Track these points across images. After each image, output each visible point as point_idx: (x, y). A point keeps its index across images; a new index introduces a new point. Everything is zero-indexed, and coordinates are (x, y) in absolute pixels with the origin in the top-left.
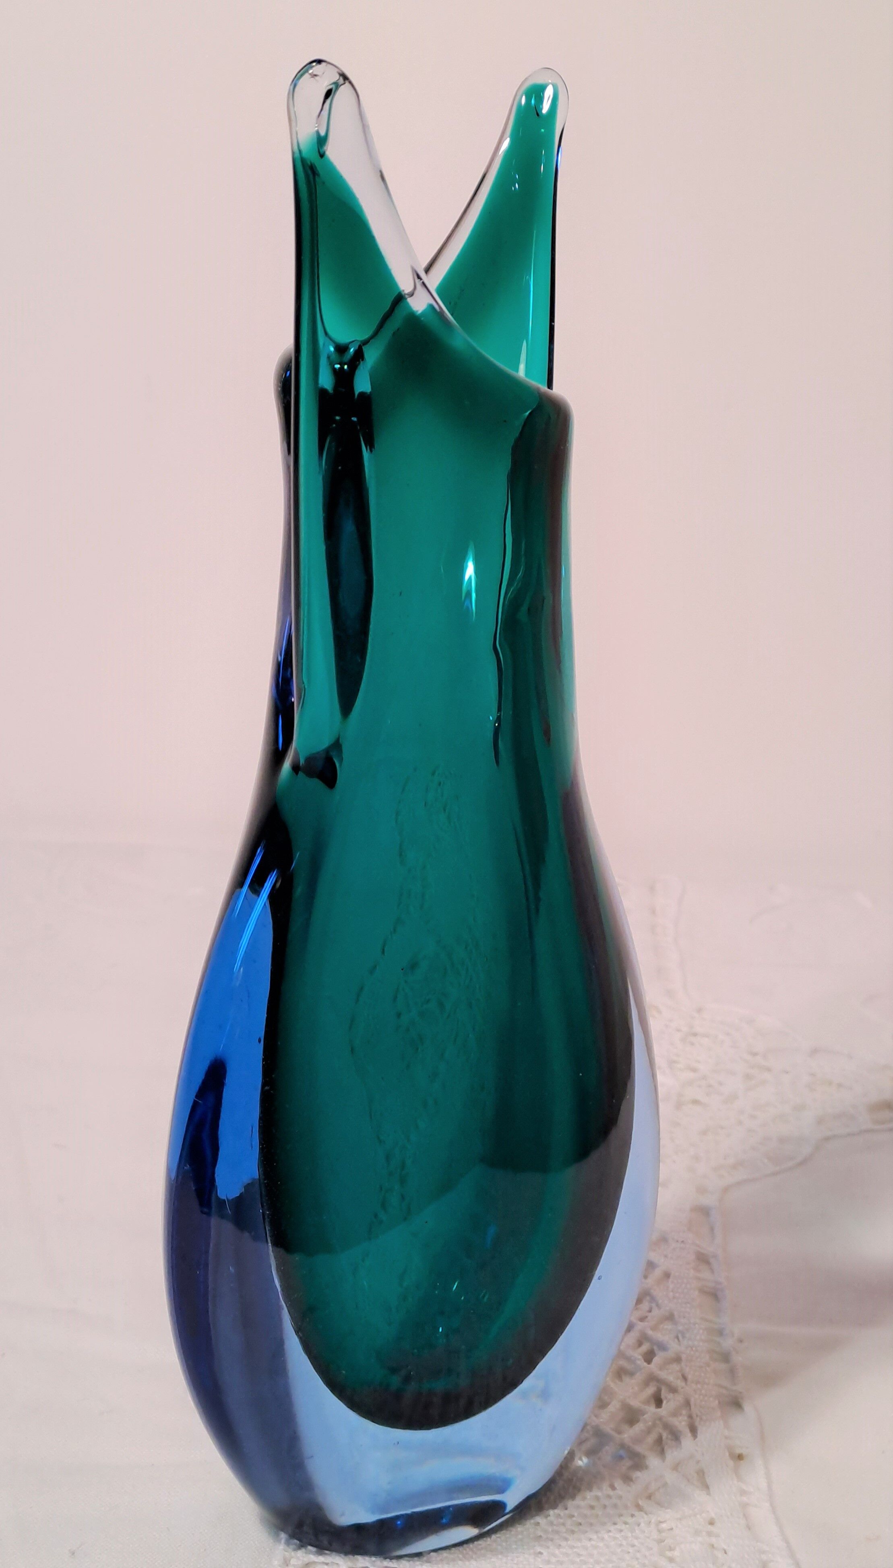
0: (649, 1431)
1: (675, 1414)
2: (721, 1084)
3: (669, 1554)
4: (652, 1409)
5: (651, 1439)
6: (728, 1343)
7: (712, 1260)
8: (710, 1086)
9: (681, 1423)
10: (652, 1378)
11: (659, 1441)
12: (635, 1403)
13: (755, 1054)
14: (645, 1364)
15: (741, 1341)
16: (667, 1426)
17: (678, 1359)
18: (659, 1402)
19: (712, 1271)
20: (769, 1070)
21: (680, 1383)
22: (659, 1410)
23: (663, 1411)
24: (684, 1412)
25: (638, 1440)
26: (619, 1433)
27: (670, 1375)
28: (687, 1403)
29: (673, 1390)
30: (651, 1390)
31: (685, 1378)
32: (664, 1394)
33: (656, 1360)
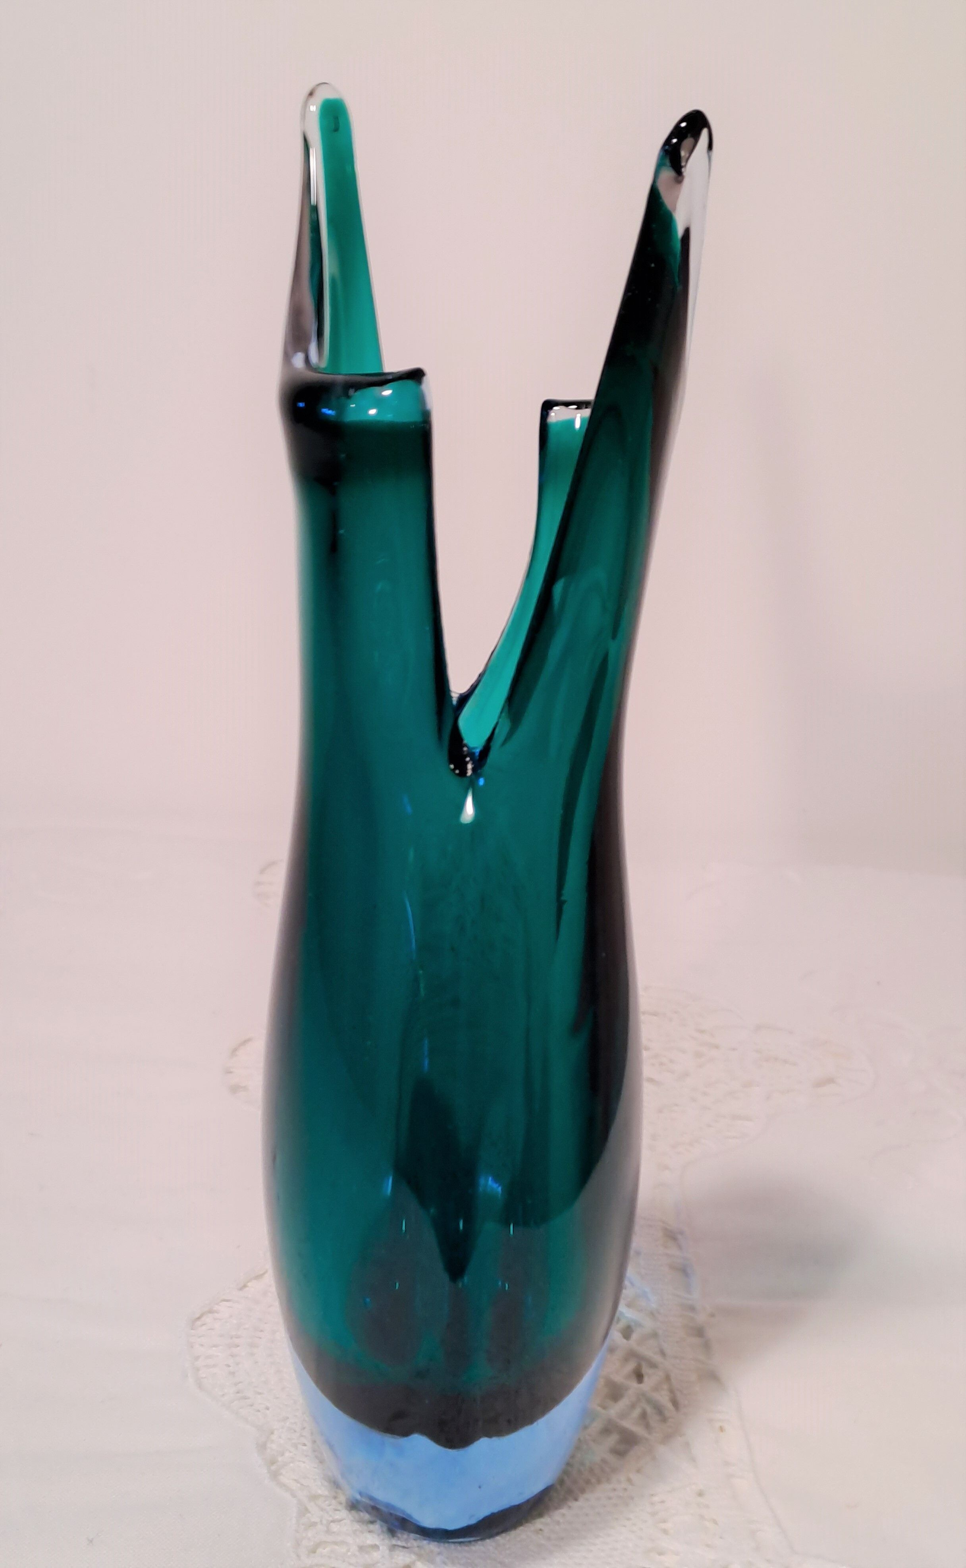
0: (633, 1406)
1: (656, 1389)
2: (671, 1061)
3: (663, 1526)
4: (634, 1384)
5: (637, 1412)
6: (701, 1318)
7: (679, 1237)
8: (661, 1064)
9: (663, 1398)
10: (631, 1355)
11: (644, 1416)
12: (618, 1378)
13: (702, 1032)
14: (625, 1341)
15: (712, 1315)
16: (649, 1401)
17: (654, 1335)
18: (639, 1376)
19: (680, 1247)
20: (717, 1047)
21: (657, 1358)
22: (641, 1385)
23: (647, 1385)
24: (665, 1387)
25: (623, 1415)
26: (604, 1408)
27: (648, 1351)
28: (668, 1378)
29: (653, 1365)
30: (631, 1366)
31: (663, 1353)
32: (645, 1370)
33: (635, 1336)
